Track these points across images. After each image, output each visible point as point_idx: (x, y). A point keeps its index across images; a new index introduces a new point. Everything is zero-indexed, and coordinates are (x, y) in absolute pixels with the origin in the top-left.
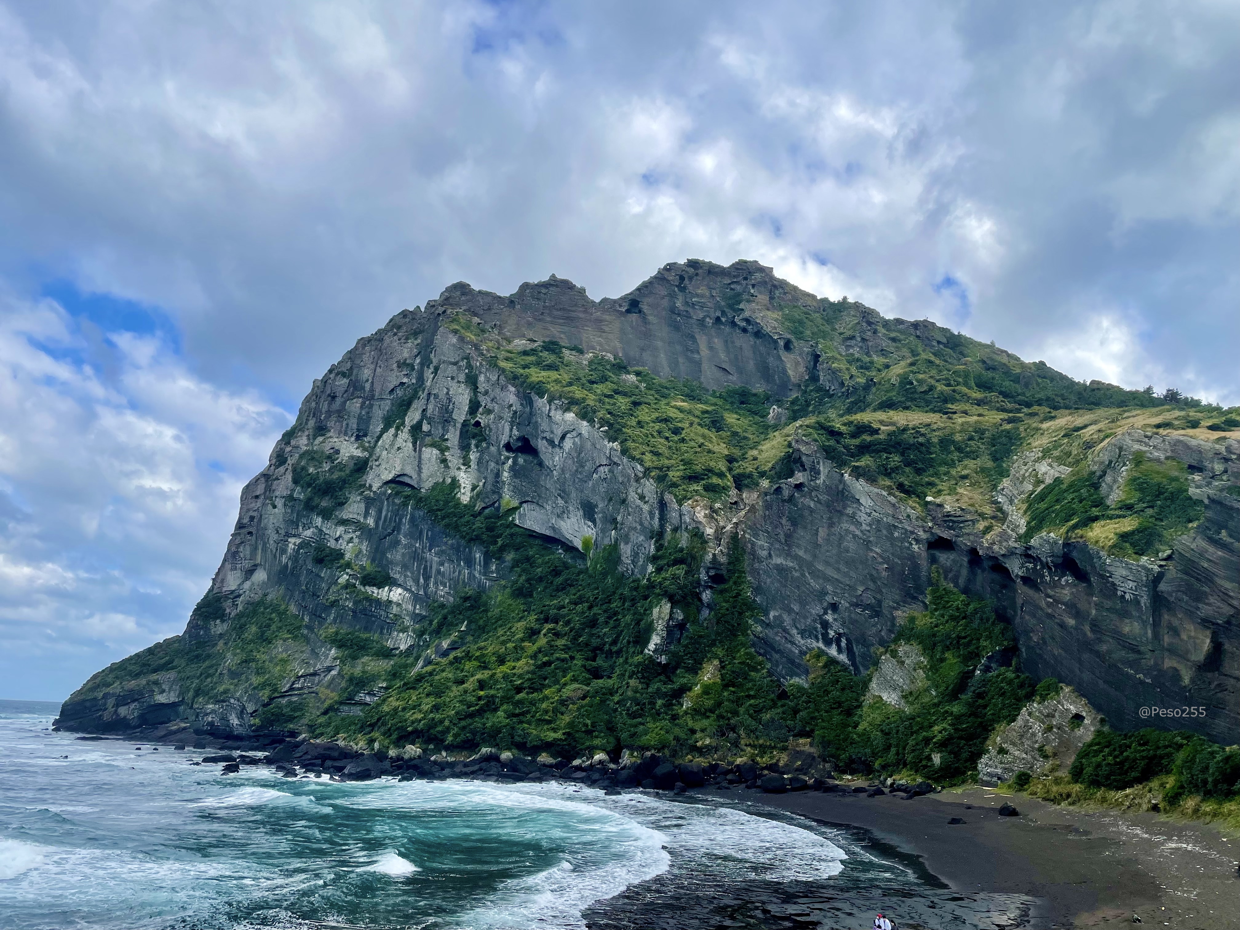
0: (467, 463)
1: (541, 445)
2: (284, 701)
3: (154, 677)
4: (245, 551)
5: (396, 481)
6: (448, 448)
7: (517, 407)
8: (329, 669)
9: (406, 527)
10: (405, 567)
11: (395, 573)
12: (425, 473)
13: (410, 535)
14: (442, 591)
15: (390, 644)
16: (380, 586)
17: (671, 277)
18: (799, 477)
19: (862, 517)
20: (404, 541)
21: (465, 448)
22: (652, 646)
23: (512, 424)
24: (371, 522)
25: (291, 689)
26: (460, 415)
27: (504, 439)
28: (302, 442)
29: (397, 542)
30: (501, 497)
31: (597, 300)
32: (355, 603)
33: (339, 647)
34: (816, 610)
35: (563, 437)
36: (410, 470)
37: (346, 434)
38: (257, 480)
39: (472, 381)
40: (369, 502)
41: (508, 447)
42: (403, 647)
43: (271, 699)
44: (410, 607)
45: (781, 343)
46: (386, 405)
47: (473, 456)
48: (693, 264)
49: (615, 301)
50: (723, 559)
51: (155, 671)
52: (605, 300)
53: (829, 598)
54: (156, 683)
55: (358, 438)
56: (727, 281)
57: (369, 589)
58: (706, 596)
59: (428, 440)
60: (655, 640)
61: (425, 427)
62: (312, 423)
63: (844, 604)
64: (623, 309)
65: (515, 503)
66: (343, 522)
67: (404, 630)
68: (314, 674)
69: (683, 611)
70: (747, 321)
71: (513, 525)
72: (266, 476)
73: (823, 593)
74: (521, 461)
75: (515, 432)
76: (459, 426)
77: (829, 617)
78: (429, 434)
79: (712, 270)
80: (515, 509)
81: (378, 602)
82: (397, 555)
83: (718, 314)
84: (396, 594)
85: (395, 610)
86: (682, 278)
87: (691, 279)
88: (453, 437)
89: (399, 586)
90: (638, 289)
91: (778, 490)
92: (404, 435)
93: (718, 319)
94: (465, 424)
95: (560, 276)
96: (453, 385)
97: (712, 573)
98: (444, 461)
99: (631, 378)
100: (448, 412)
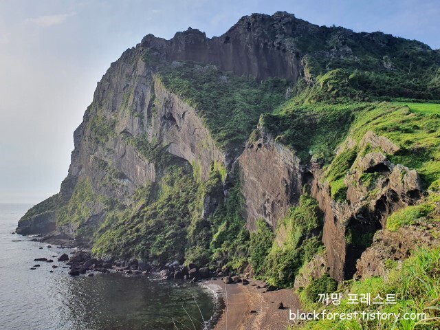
0: (150, 124)
1: (176, 117)
2: (86, 227)
4: (78, 159)
5: (125, 132)
6: (143, 117)
9: (128, 153)
10: (129, 170)
11: (126, 172)
12: (135, 128)
13: (130, 156)
14: (142, 181)
15: (124, 203)
16: (120, 178)
17: (244, 24)
18: (260, 141)
20: (128, 159)
21: (149, 117)
25: (88, 221)
26: (147, 103)
27: (163, 114)
29: (126, 159)
30: (163, 140)
31: (211, 38)
32: (112, 185)
33: (105, 204)
34: (262, 202)
35: (184, 114)
36: (129, 127)
37: (108, 109)
39: (151, 86)
41: (164, 117)
43: (81, 226)
45: (294, 55)
46: (122, 95)
47: (153, 121)
48: (255, 16)
49: (218, 38)
50: (232, 177)
52: (214, 38)
53: (267, 197)
55: (113, 111)
56: (271, 23)
57: (117, 179)
58: (225, 192)
59: (136, 113)
61: (134, 107)
63: (271, 200)
64: (223, 42)
65: (167, 144)
66: (107, 150)
69: (216, 199)
70: (280, 44)
71: (168, 153)
73: (264, 195)
74: (169, 124)
75: (167, 111)
76: (147, 106)
77: (266, 205)
79: (264, 18)
82: (126, 165)
83: (266, 41)
84: (126, 182)
86: (249, 24)
88: (145, 112)
89: (128, 178)
90: (230, 31)
92: (127, 110)
94: (149, 106)
96: (144, 87)
97: (227, 182)
99: (224, 78)
100: (143, 100)
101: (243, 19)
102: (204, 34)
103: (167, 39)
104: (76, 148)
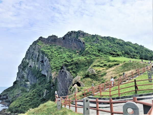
0: (37, 64)
1: (44, 61)
2: (14, 98)
3: (8, 92)
4: (19, 75)
5: (30, 66)
6: (35, 62)
7: (42, 56)
8: (20, 94)
9: (30, 73)
10: (30, 79)
11: (29, 80)
12: (33, 65)
13: (31, 75)
14: (33, 83)
15: (27, 90)
16: (27, 82)
17: (69, 34)
18: (63, 70)
19: (68, 77)
20: (30, 75)
21: (37, 62)
22: (44, 96)
23: (41, 58)
24: (27, 72)
25: (15, 96)
26: (37, 57)
27: (40, 61)
28: (24, 60)
29: (29, 75)
30: (40, 69)
31: (59, 38)
32: (24, 84)
33: (22, 90)
34: (61, 92)
35: (46, 61)
36: (31, 65)
38: (20, 65)
39: (39, 52)
40: (28, 69)
41: (41, 61)
42: (28, 91)
43: (13, 98)
44: (29, 85)
45: (83, 43)
46: (32, 55)
47: (38, 63)
48: (72, 32)
49: (61, 38)
50: (54, 82)
51: (8, 91)
52: (60, 38)
53: (63, 91)
54: (8, 93)
55: (29, 59)
56: (77, 34)
57: (26, 82)
58: (52, 88)
59: (33, 60)
60: (44, 95)
61: (33, 59)
62: (25, 57)
63: (64, 92)
64: (62, 39)
65: (41, 70)
66: (25, 72)
67: (28, 88)
68: (18, 94)
69: (49, 91)
70: (79, 40)
71: (41, 73)
72: (21, 65)
73: (62, 89)
74: (42, 64)
75: (42, 60)
77: (63, 93)
78: (34, 59)
79: (75, 32)
80: (41, 71)
81: (26, 84)
82: (29, 77)
83: (75, 39)
84: (28, 83)
85: (28, 85)
86: (70, 34)
87: (71, 34)
88: (36, 60)
89: (29, 82)
90: (64, 36)
91: (61, 71)
92: (32, 60)
93: (75, 40)
94: (38, 58)
95: (54, 35)
96: (37, 52)
97: (53, 84)
98: (35, 64)
99: (62, 49)
100: (36, 56)
101: (68, 32)
102: (57, 36)
103: (46, 38)
104: (19, 71)
